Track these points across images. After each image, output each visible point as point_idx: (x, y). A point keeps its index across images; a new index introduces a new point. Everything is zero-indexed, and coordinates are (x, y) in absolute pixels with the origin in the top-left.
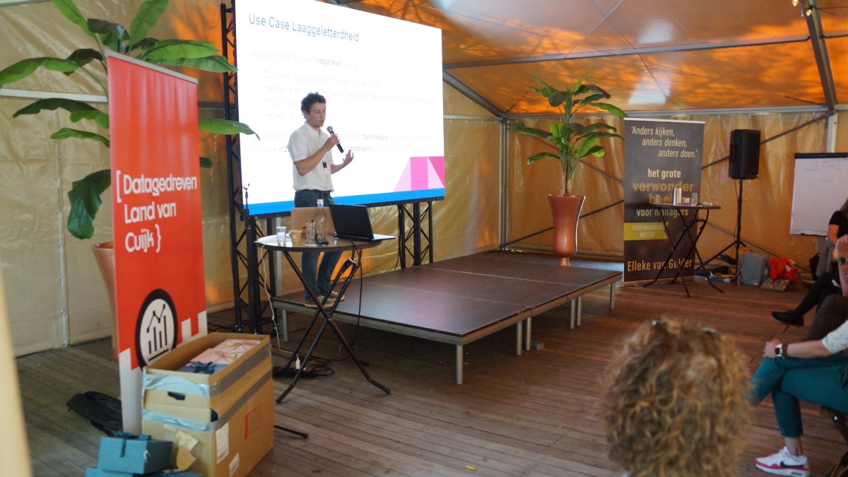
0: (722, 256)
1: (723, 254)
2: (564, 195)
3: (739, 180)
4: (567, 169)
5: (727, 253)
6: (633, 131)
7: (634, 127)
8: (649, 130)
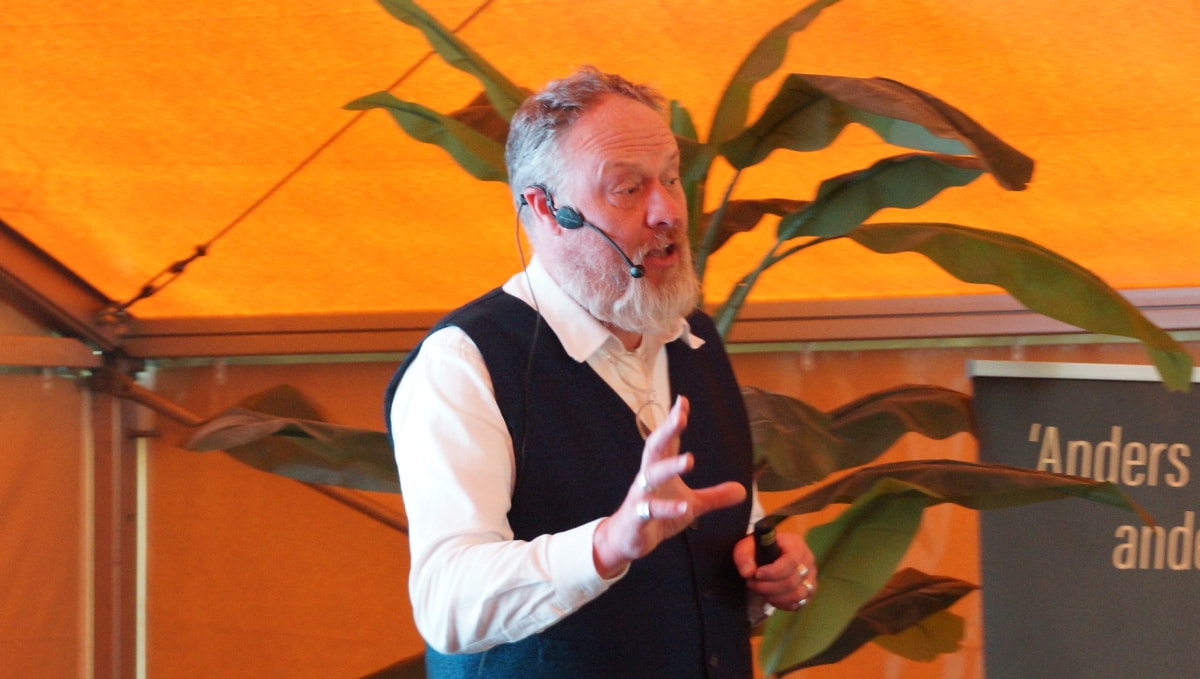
6: (1044, 461)
7: (1052, 432)
8: (1157, 448)
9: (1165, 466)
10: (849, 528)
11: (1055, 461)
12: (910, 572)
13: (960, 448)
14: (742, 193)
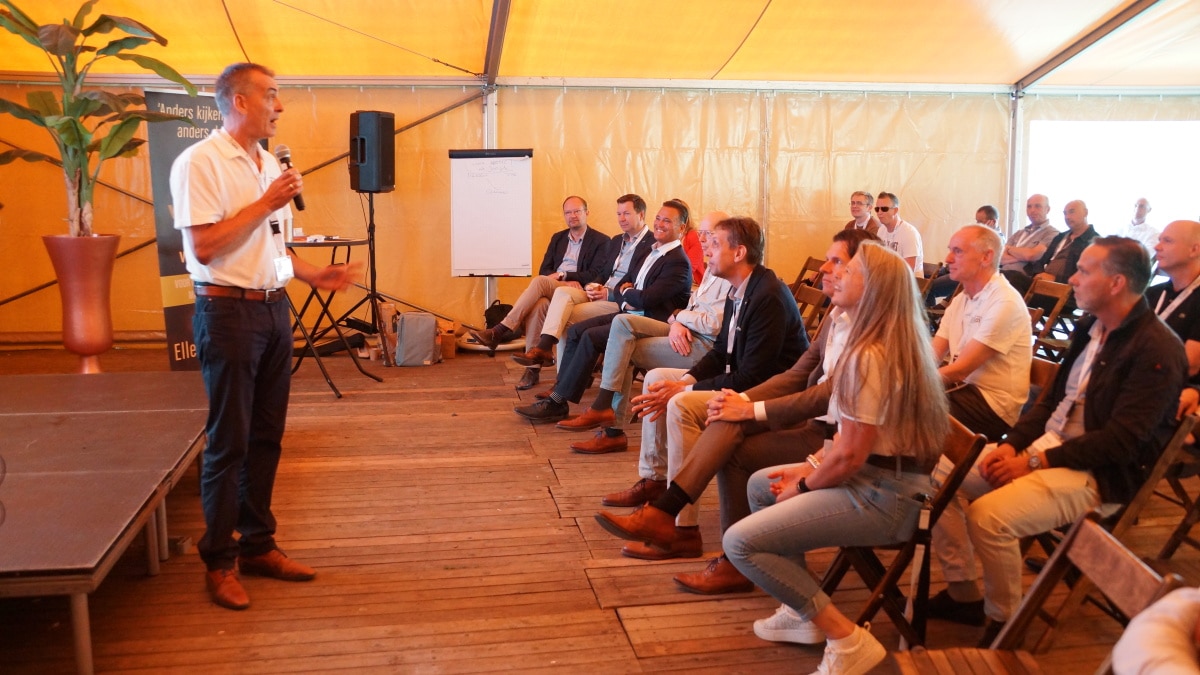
0: (348, 321)
1: (350, 317)
2: (79, 235)
3: (367, 195)
4: (80, 181)
5: (356, 315)
6: (161, 111)
7: (163, 105)
8: (186, 109)
9: (188, 114)
11: (164, 110)
13: (142, 107)
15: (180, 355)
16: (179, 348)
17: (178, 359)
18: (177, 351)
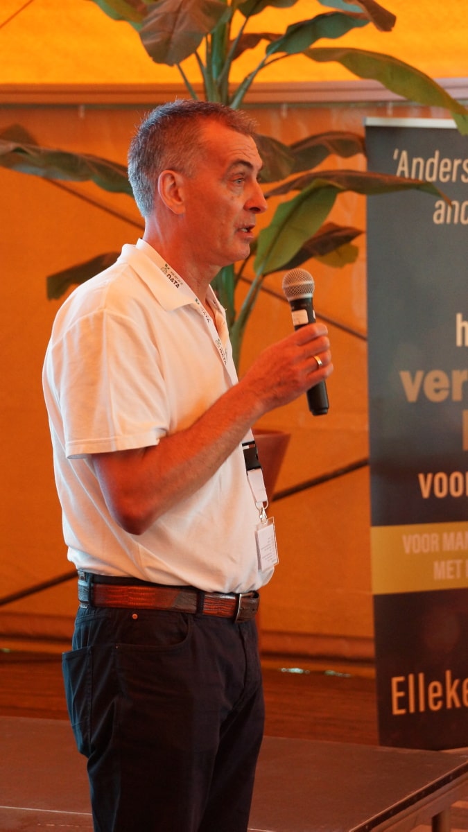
6: (400, 169)
7: (404, 154)
8: (457, 162)
9: (461, 171)
10: (300, 202)
11: (406, 169)
12: (331, 224)
13: (358, 163)
14: (249, 29)
15: (403, 703)
16: (403, 687)
17: (397, 711)
18: (396, 694)
